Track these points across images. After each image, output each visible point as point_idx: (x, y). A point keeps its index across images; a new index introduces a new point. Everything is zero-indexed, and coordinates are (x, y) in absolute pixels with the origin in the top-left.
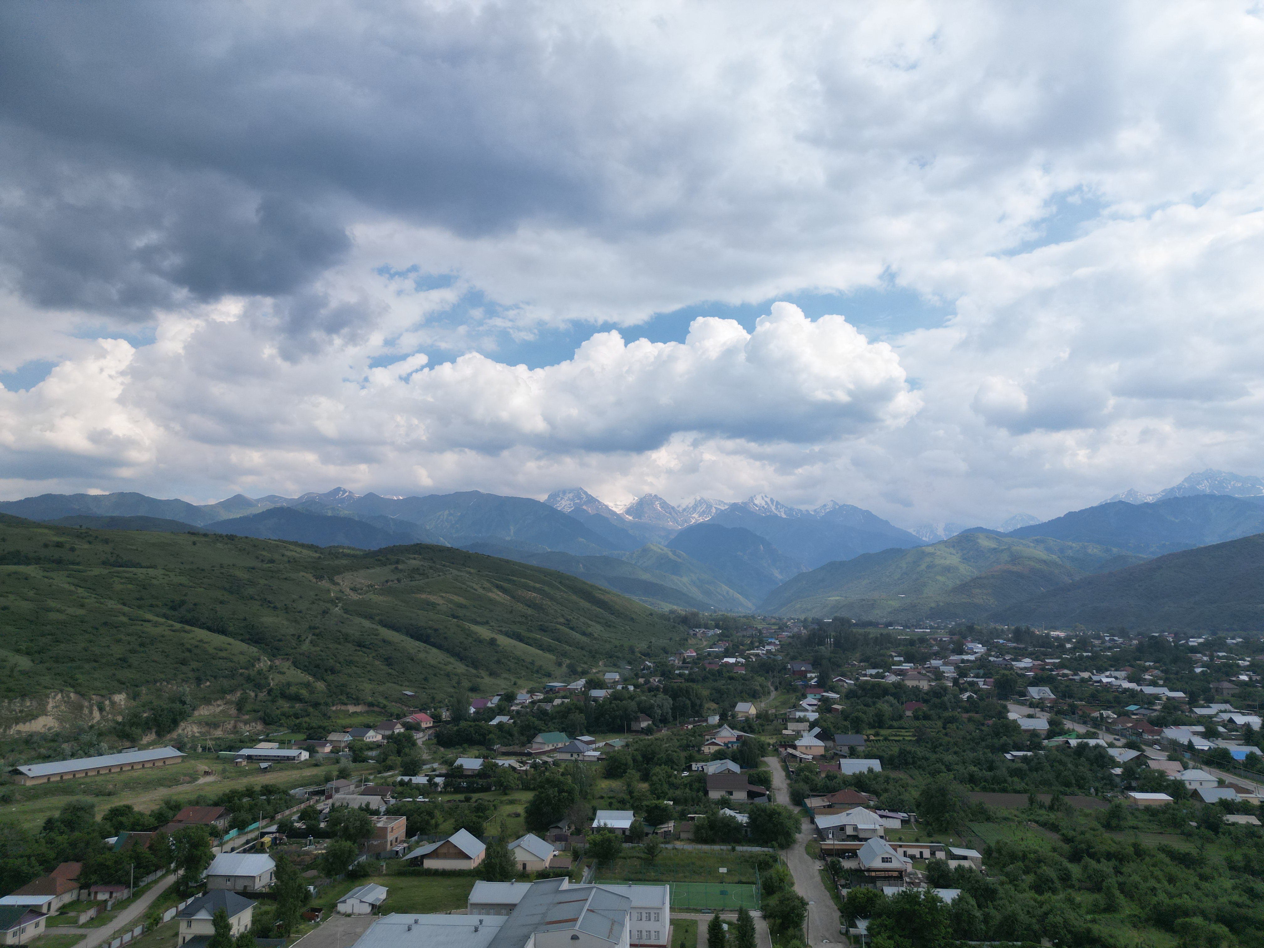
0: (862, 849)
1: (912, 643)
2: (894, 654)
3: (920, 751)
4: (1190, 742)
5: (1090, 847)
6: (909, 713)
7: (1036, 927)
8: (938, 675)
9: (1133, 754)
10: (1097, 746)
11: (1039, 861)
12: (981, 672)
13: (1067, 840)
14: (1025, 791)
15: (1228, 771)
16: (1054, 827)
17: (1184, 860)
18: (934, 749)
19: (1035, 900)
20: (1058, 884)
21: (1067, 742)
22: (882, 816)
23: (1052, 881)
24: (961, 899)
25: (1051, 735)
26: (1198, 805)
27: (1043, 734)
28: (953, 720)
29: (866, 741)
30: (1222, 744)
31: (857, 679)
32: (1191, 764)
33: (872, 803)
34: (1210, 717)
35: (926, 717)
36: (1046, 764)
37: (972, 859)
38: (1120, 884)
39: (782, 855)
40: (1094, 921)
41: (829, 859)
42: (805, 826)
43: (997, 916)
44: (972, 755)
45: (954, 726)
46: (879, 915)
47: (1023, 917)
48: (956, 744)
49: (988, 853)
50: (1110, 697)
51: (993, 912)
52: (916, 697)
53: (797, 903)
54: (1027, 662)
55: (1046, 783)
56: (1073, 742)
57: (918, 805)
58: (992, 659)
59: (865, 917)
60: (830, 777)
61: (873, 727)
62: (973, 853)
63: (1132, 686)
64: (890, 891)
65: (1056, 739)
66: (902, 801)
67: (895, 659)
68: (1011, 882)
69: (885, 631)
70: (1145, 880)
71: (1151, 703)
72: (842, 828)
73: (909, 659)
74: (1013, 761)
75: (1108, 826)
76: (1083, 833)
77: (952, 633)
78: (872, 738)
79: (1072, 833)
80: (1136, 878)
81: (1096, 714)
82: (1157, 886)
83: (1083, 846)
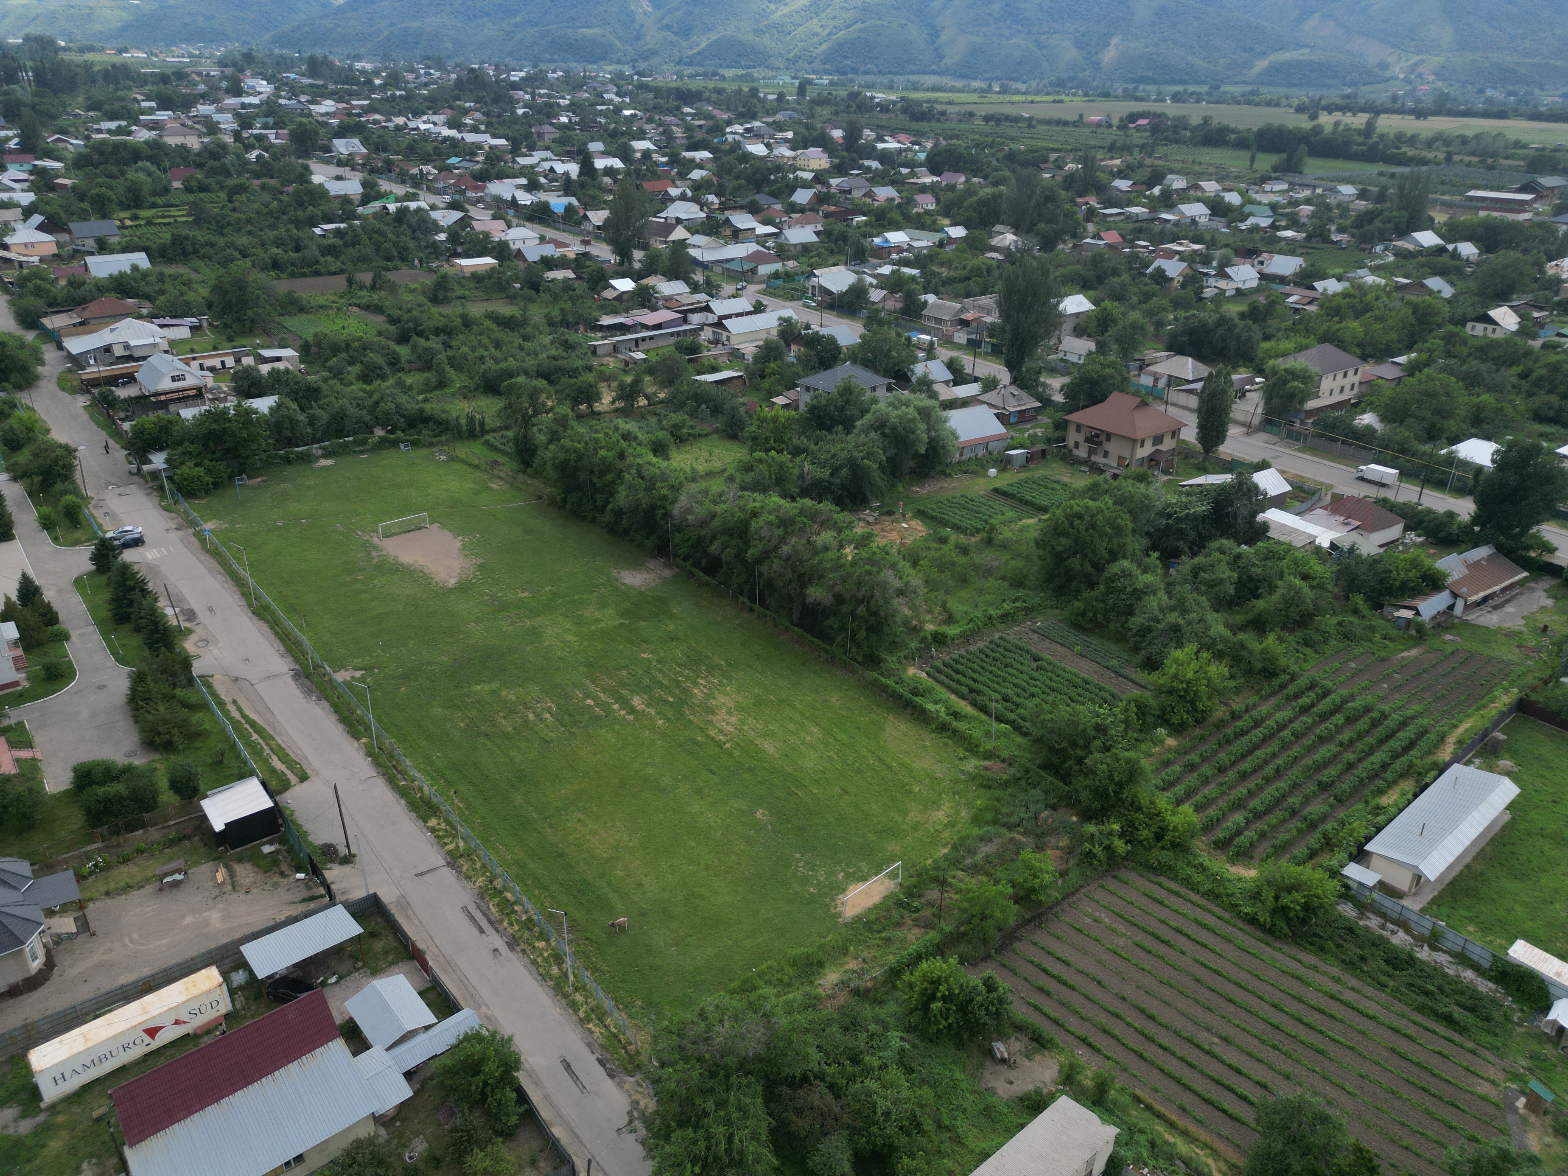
0: (141, 370)
1: (164, 79)
2: (139, 97)
3: (201, 235)
4: (514, 197)
5: (417, 325)
6: (177, 184)
7: (368, 418)
8: (212, 128)
9: (457, 215)
10: (419, 210)
11: (365, 349)
12: (271, 120)
13: (393, 321)
14: (342, 272)
15: (549, 226)
16: (376, 309)
17: (508, 323)
18: (220, 230)
19: (364, 391)
20: (387, 370)
21: (385, 208)
22: (162, 326)
23: (380, 368)
24: (279, 405)
25: (366, 200)
26: (521, 265)
27: (357, 199)
28: (240, 189)
29: (119, 228)
30: (543, 196)
31: (88, 138)
32: (515, 221)
33: (144, 311)
34: (532, 167)
35: (203, 188)
36: (365, 239)
37: (288, 359)
38: (449, 358)
39: (23, 398)
40: (426, 400)
41: (96, 391)
42: (50, 354)
43: (323, 416)
44: (271, 234)
45: (243, 198)
46: (179, 443)
47: (352, 411)
48: (249, 221)
49: (306, 351)
50: (429, 148)
51: (318, 412)
52: (184, 159)
53: (59, 452)
54: (328, 106)
55: (365, 259)
56: (392, 207)
57: (210, 306)
58: (282, 101)
59: (161, 449)
60: (73, 284)
61: (128, 208)
62: (288, 352)
63: (453, 133)
64: (188, 413)
65: (372, 205)
66: (188, 303)
67: (144, 104)
68: (335, 376)
69: (118, 60)
70: (473, 350)
71: (473, 154)
72: (108, 349)
73: (165, 103)
74: (324, 236)
75: (435, 300)
76: (409, 311)
77: (222, 63)
78: (128, 223)
79: (396, 313)
80: (465, 349)
81: (415, 171)
82: (485, 353)
83: (411, 325)
